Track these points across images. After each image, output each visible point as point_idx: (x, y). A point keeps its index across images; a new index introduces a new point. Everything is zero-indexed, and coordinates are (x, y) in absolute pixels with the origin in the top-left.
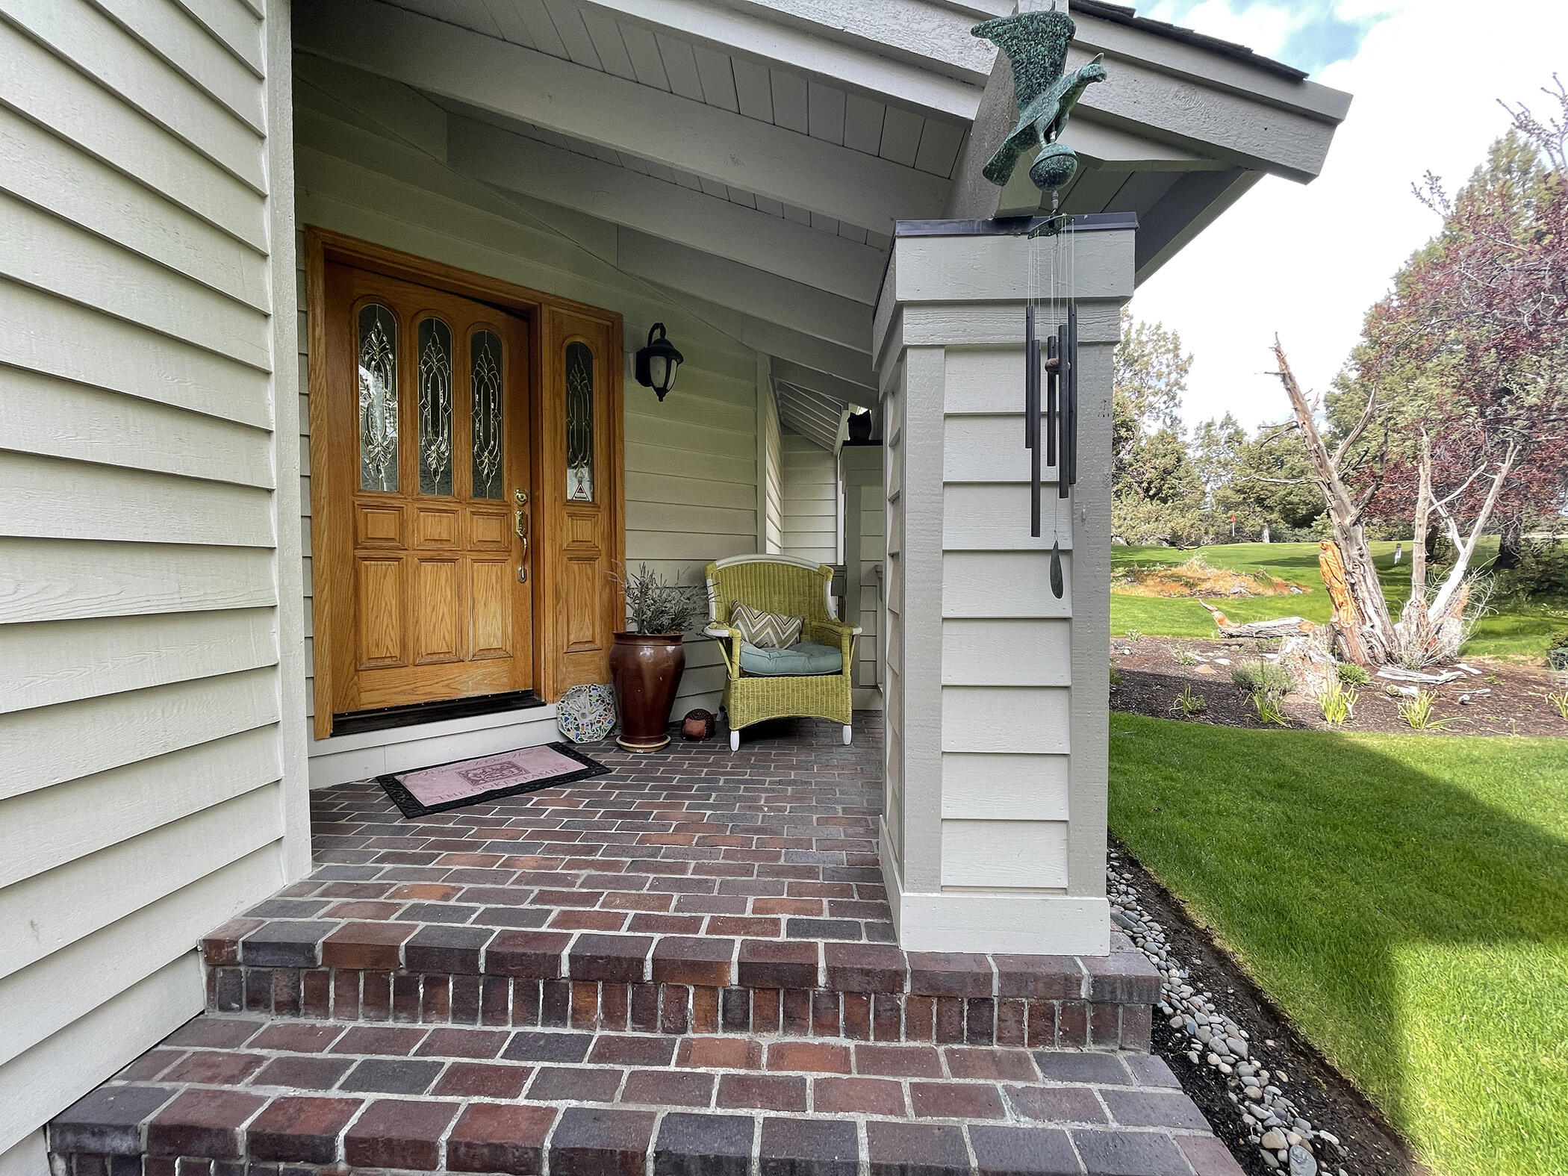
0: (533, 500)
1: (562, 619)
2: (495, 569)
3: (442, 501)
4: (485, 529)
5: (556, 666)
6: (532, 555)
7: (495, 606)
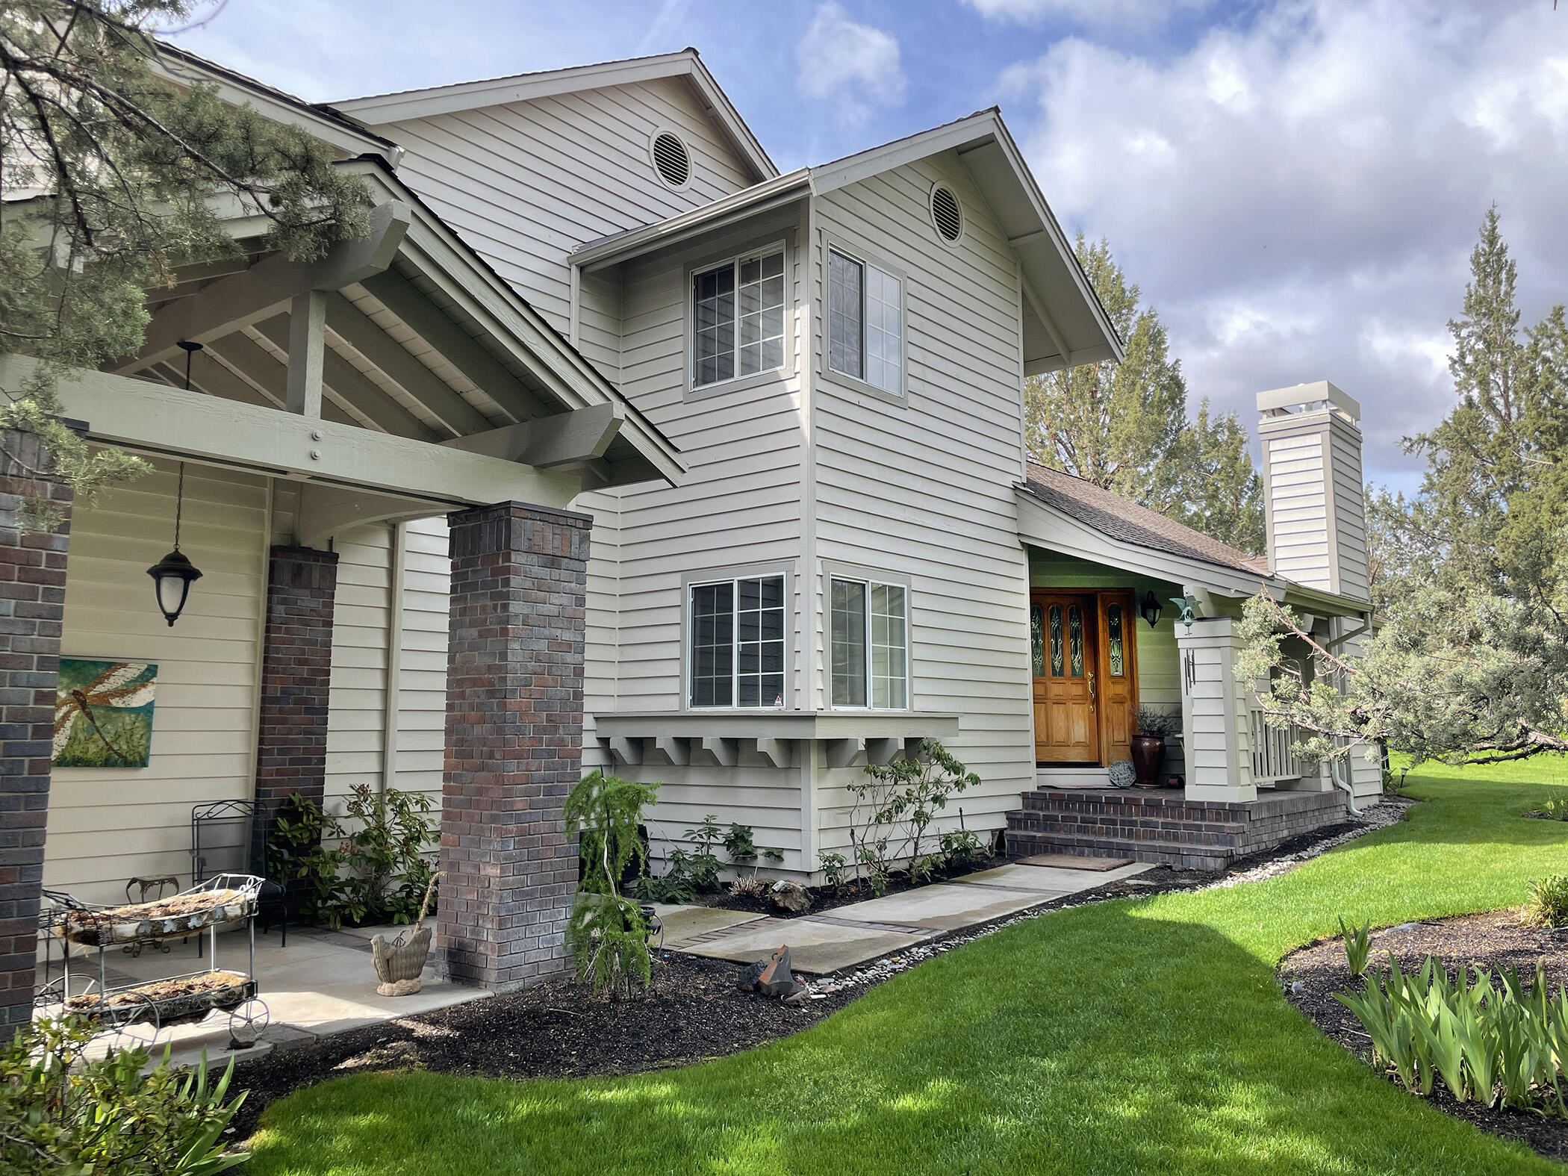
0: (1096, 676)
1: (1110, 730)
2: (1081, 707)
3: (1060, 679)
4: (1077, 690)
5: (1108, 752)
6: (1096, 701)
7: (1081, 724)
